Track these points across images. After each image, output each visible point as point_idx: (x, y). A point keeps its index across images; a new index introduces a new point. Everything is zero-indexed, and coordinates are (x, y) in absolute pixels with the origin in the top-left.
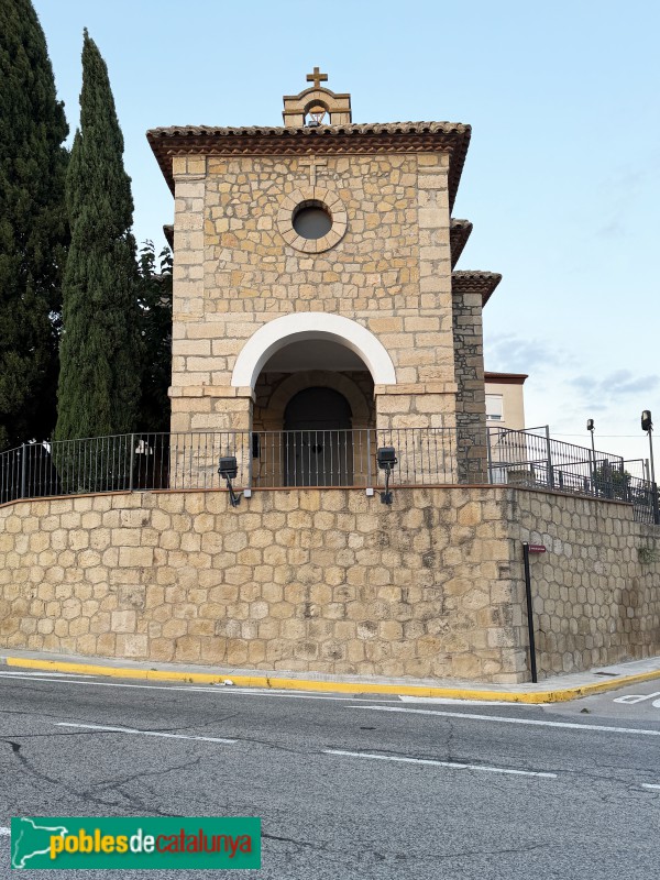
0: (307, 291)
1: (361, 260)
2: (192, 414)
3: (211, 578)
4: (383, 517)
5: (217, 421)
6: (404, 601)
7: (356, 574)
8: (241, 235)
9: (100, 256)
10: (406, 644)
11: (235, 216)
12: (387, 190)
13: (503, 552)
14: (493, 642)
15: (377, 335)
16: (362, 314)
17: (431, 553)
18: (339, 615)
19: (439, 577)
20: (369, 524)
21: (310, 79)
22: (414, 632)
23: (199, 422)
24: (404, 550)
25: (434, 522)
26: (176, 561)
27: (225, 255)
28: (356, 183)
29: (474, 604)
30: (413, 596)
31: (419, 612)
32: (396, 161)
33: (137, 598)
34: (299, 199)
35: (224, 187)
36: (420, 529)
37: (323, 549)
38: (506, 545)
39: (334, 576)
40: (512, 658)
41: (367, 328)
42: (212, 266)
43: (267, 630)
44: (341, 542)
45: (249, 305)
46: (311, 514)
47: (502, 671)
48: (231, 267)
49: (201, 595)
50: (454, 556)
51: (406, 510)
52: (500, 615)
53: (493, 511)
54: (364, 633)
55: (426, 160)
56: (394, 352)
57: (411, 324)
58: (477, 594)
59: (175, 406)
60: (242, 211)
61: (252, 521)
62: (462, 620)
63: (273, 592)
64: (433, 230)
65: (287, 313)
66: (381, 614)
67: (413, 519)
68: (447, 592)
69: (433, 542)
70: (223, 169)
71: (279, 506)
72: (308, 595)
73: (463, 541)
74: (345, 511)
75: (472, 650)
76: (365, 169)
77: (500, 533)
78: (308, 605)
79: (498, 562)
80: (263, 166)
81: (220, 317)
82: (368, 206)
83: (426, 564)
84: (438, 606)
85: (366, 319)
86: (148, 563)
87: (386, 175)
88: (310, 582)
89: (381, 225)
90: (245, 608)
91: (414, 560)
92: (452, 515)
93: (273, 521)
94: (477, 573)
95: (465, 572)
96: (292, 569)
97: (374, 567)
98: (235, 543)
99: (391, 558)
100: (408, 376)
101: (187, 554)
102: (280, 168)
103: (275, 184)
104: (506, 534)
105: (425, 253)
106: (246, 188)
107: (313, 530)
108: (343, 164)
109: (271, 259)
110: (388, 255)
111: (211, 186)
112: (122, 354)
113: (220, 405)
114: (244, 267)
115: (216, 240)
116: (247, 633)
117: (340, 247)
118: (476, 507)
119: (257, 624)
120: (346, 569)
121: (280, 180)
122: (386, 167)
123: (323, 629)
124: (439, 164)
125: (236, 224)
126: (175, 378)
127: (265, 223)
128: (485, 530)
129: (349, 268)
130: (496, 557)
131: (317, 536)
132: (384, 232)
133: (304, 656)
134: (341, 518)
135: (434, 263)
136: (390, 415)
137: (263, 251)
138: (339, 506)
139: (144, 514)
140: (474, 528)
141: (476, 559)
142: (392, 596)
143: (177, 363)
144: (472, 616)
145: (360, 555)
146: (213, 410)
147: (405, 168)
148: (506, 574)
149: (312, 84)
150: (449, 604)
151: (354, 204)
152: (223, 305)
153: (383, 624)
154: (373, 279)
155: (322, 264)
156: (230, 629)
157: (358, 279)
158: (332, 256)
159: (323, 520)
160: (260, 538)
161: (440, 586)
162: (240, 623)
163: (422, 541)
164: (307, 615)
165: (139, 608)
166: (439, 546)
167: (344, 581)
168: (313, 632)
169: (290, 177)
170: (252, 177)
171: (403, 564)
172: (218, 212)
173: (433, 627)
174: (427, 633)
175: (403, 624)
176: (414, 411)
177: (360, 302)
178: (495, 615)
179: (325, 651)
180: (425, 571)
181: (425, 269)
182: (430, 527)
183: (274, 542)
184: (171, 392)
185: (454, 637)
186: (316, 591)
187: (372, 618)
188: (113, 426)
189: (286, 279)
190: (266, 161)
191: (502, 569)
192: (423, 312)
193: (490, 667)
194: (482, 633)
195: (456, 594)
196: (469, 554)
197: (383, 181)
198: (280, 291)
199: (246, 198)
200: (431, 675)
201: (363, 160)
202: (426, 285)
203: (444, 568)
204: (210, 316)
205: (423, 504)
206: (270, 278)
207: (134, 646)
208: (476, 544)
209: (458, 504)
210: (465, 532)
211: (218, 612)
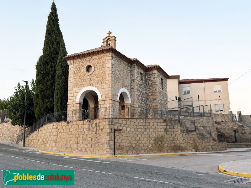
0: (88, 82)
1: (96, 75)
2: (70, 107)
3: (64, 137)
4: (89, 125)
5: (74, 108)
6: (92, 140)
7: (85, 136)
8: (78, 73)
9: (60, 80)
10: (92, 148)
11: (77, 70)
12: (101, 61)
13: (108, 131)
14: (106, 148)
15: (99, 90)
16: (96, 86)
17: (96, 131)
18: (82, 143)
19: (98, 136)
20: (87, 126)
21: (108, 34)
22: (93, 146)
23: (72, 109)
24: (92, 131)
25: (97, 126)
26: (60, 134)
27: (76, 78)
28: (96, 61)
29: (103, 141)
30: (93, 140)
31: (94, 142)
32: (102, 55)
33: (56, 141)
34: (87, 65)
35: (76, 65)
36: (95, 127)
37: (80, 131)
38: (109, 129)
39: (81, 136)
40: (109, 151)
41: (97, 88)
42: (74, 80)
43: (72, 146)
44: (82, 130)
45: (79, 86)
46: (78, 125)
47: (107, 153)
48: (77, 79)
49: (63, 140)
50: (100, 132)
51: (93, 124)
52: (108, 143)
53: (107, 123)
54: (86, 146)
55: (107, 54)
56: (101, 93)
57: (105, 87)
58: (104, 139)
59: (68, 106)
60: (78, 69)
61: (70, 127)
62: (101, 144)
63: (73, 139)
64: (108, 68)
65: (85, 87)
66: (88, 143)
67: (94, 125)
68: (99, 139)
69: (97, 129)
70: (76, 62)
71: (74, 124)
72: (77, 140)
73: (102, 129)
74: (83, 124)
75: (102, 149)
76: (97, 58)
77: (108, 127)
78: (77, 141)
79: (107, 133)
80: (82, 60)
81: (75, 89)
82: (98, 65)
83: (96, 133)
84: (97, 141)
85: (97, 86)
86: (57, 135)
87: (101, 58)
88: (78, 137)
89: (100, 68)
90: (69, 142)
91: (94, 133)
92: (100, 124)
93: (73, 126)
94: (104, 135)
95: (102, 135)
96: (75, 135)
97: (88, 134)
98: (68, 131)
99: (90, 133)
100: (104, 97)
101: (62, 133)
102: (85, 60)
103: (83, 63)
104: (109, 127)
105: (107, 72)
106: (79, 65)
107: (78, 128)
108: (94, 57)
109: (83, 77)
110: (101, 74)
111: (74, 65)
112: (64, 97)
113: (75, 105)
114: (79, 79)
115: (74, 75)
116: (69, 146)
117: (93, 73)
118: (104, 122)
119: (70, 145)
120: (83, 135)
121: (84, 62)
122: (101, 57)
123: (79, 146)
124: (110, 54)
125: (78, 71)
126: (68, 101)
127: (82, 71)
128: (106, 127)
129: (95, 77)
130: (107, 132)
131: (79, 129)
132: (100, 69)
133: (76, 150)
134: (83, 126)
135: (108, 74)
136: (101, 105)
137: (81, 76)
138: (83, 123)
139: (56, 126)
140: (104, 126)
141: (104, 132)
142: (90, 139)
143: (69, 98)
144: (103, 143)
145: (86, 132)
146: (74, 106)
147: (104, 56)
148: (109, 135)
149: (108, 35)
150: (99, 141)
151: (96, 65)
152: (75, 87)
153: (88, 145)
154: (98, 79)
155: (90, 77)
156: (67, 146)
157: (96, 79)
158: (92, 75)
159: (80, 126)
160: (71, 130)
161: (97, 137)
162: (68, 144)
163: (95, 130)
164: (77, 143)
165: (56, 142)
166: (98, 130)
167: (83, 137)
168: (78, 146)
169: (86, 61)
170: (80, 62)
171: (92, 134)
172: (75, 70)
173: (96, 145)
174: (95, 146)
175: (92, 144)
176: (104, 104)
177: (96, 84)
178: (107, 143)
179: (80, 149)
180: (95, 135)
181: (107, 75)
182: (96, 126)
183: (73, 130)
184: (67, 104)
185: (99, 147)
186: (79, 139)
187: (87, 144)
188: (61, 110)
189: (85, 81)
190: (82, 59)
191: (108, 134)
192: (107, 84)
193: (105, 152)
194: (104, 146)
195: (100, 139)
196: (103, 131)
197: (100, 59)
198: (84, 83)
199: (79, 66)
200: (96, 154)
201: (97, 56)
202: (107, 79)
203: (99, 134)
204: (73, 89)
205: (95, 122)
206: (82, 81)
207: (55, 148)
208: (104, 129)
209: (101, 122)
210: (102, 127)
211: (65, 143)
